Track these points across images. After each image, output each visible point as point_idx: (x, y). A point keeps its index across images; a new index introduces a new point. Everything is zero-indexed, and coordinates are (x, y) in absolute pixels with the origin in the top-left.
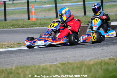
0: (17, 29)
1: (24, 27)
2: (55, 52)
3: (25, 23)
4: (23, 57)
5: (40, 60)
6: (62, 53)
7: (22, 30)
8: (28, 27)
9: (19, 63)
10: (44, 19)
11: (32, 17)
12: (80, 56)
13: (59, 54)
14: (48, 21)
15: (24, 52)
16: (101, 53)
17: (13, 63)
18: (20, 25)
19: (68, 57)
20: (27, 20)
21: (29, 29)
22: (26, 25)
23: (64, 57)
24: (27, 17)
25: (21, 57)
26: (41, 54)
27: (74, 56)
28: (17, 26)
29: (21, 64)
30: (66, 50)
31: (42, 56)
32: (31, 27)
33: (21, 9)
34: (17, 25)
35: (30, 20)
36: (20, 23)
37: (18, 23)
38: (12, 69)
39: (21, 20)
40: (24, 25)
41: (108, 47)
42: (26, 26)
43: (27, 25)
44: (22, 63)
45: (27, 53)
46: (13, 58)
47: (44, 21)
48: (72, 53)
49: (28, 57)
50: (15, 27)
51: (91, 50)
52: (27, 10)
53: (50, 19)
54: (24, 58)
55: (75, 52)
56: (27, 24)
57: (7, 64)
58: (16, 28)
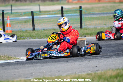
2: (30, 67)
5: (15, 74)
6: (38, 67)
10: (20, 31)
11: (8, 29)
12: (57, 71)
14: (24, 34)
16: (79, 68)
19: (44, 72)
23: (39, 72)
26: (16, 69)
27: (51, 71)
30: (42, 64)
31: (16, 70)
41: (86, 62)
47: (20, 34)
48: (49, 68)
49: (2, 71)
51: (69, 65)
53: (26, 31)
55: (51, 66)
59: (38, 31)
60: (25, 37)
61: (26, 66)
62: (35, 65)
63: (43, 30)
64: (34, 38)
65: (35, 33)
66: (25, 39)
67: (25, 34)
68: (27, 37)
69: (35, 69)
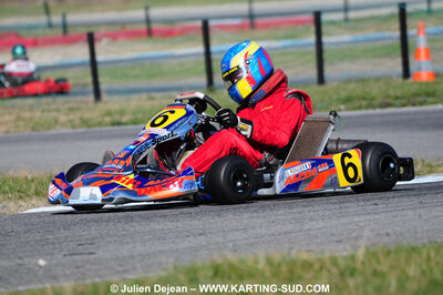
0: (363, 112)
1: (388, 105)
3: (392, 92)
4: (390, 214)
7: (383, 115)
8: (404, 105)
9: (378, 235)
11: (420, 68)
15: (394, 197)
17: (354, 235)
18: (373, 99)
20: (400, 80)
21: (407, 114)
22: (397, 98)
24: (399, 69)
25: (383, 215)
28: (364, 103)
29: (386, 239)
32: (414, 105)
33: (378, 40)
34: (364, 98)
35: (411, 80)
36: (376, 90)
37: (368, 89)
38: (353, 257)
39: (378, 79)
40: (388, 96)
42: (398, 102)
43: (402, 98)
44: (387, 234)
45: (405, 199)
46: (356, 219)
49: (411, 213)
50: (357, 104)
52: (398, 43)
54: (396, 216)
56: (399, 94)
57: (335, 239)
58: (360, 108)
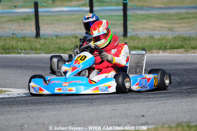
2: (22, 111)
6: (35, 114)
10: (13, 38)
12: (70, 122)
13: (28, 116)
14: (19, 43)
16: (110, 118)
19: (46, 123)
23: (37, 123)
27: (58, 122)
30: (45, 107)
41: (126, 105)
47: (11, 43)
48: (55, 115)
51: (93, 111)
53: (24, 38)
55: (61, 112)
59: (45, 39)
60: (21, 49)
61: (13, 109)
62: (30, 108)
63: (54, 38)
64: (37, 52)
65: (39, 42)
66: (20, 53)
67: (21, 44)
68: (25, 49)
69: (30, 116)
